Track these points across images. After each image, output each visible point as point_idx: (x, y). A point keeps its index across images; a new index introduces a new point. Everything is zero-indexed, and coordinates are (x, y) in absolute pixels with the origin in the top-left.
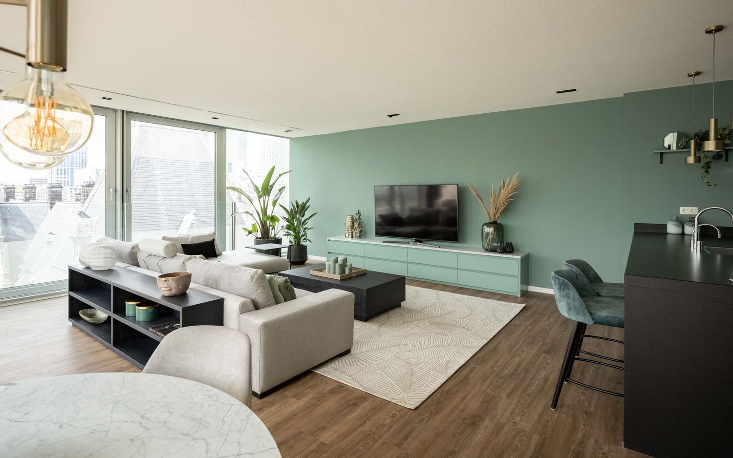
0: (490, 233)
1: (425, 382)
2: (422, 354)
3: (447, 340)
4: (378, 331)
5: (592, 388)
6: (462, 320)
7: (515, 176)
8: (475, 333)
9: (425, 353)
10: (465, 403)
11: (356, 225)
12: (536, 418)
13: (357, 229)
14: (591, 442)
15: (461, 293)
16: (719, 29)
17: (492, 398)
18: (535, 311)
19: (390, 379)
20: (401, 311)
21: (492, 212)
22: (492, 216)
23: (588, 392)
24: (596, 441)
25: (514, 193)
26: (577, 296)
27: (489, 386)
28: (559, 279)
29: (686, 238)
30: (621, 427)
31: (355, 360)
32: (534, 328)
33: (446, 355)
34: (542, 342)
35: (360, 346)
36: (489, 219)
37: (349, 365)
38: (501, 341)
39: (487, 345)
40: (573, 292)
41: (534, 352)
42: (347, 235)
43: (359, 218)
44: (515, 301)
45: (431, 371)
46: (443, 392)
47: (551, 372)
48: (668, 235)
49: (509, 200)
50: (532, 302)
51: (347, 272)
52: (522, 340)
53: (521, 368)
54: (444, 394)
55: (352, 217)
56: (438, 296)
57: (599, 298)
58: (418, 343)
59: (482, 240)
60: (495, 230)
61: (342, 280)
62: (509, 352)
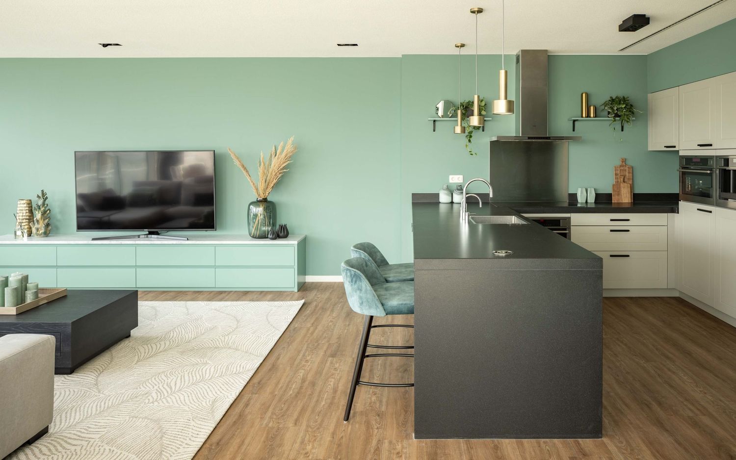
0: (259, 215)
1: (184, 441)
2: (174, 400)
3: (208, 370)
4: (96, 384)
5: (383, 385)
6: (227, 338)
7: (290, 141)
8: (246, 352)
9: (178, 398)
10: (243, 451)
11: (38, 215)
12: (329, 438)
13: (41, 222)
14: (386, 445)
15: (221, 300)
16: (480, 11)
17: (276, 432)
18: (316, 306)
19: (127, 454)
20: (131, 344)
21: (261, 186)
22: (261, 192)
23: (378, 390)
24: (390, 442)
25: (288, 162)
26: (369, 287)
27: (271, 418)
28: (350, 271)
29: (455, 206)
30: (411, 418)
31: (59, 443)
32: (316, 328)
33: (210, 393)
34: (327, 344)
35: (66, 417)
36: (257, 196)
37: (48, 453)
38: (279, 355)
39: (263, 364)
40: (365, 284)
41: (319, 359)
42: (19, 233)
43: (44, 204)
44: (291, 298)
45: (191, 421)
46: (211, 445)
47: (340, 379)
48: (441, 205)
49: (282, 171)
50: (311, 295)
51: (29, 298)
52: (305, 347)
53: (307, 383)
54: (213, 447)
55: (30, 204)
56: (187, 309)
57: (388, 285)
58: (165, 386)
59: (249, 224)
60: (265, 209)
61: (19, 314)
62: (291, 367)
